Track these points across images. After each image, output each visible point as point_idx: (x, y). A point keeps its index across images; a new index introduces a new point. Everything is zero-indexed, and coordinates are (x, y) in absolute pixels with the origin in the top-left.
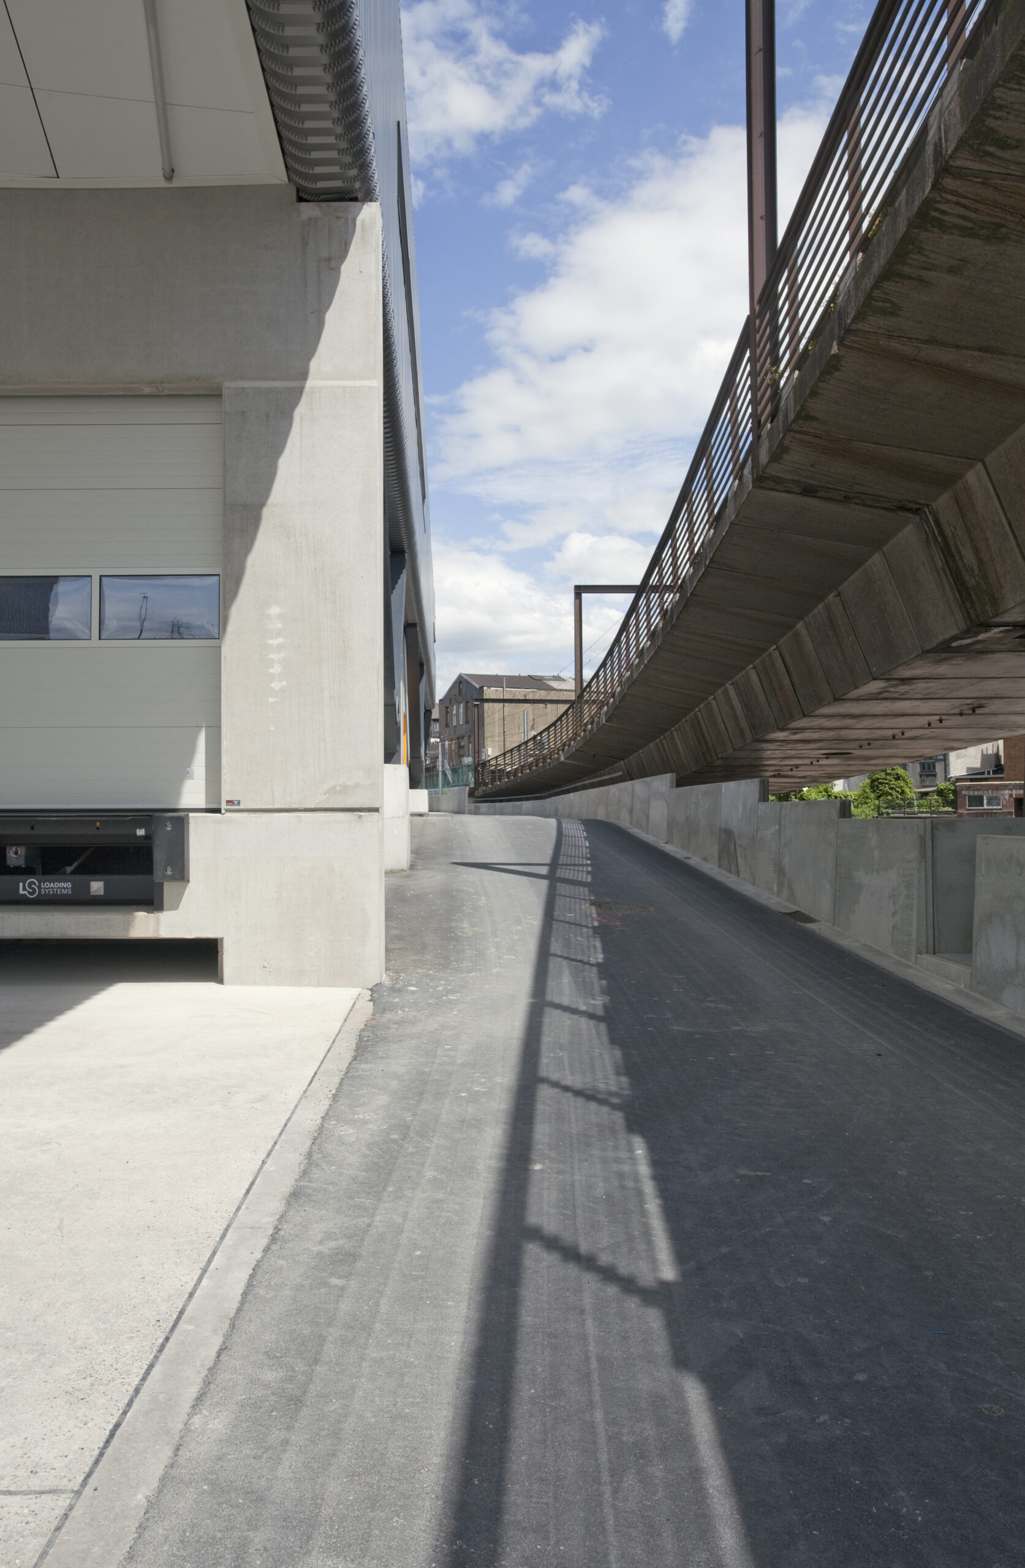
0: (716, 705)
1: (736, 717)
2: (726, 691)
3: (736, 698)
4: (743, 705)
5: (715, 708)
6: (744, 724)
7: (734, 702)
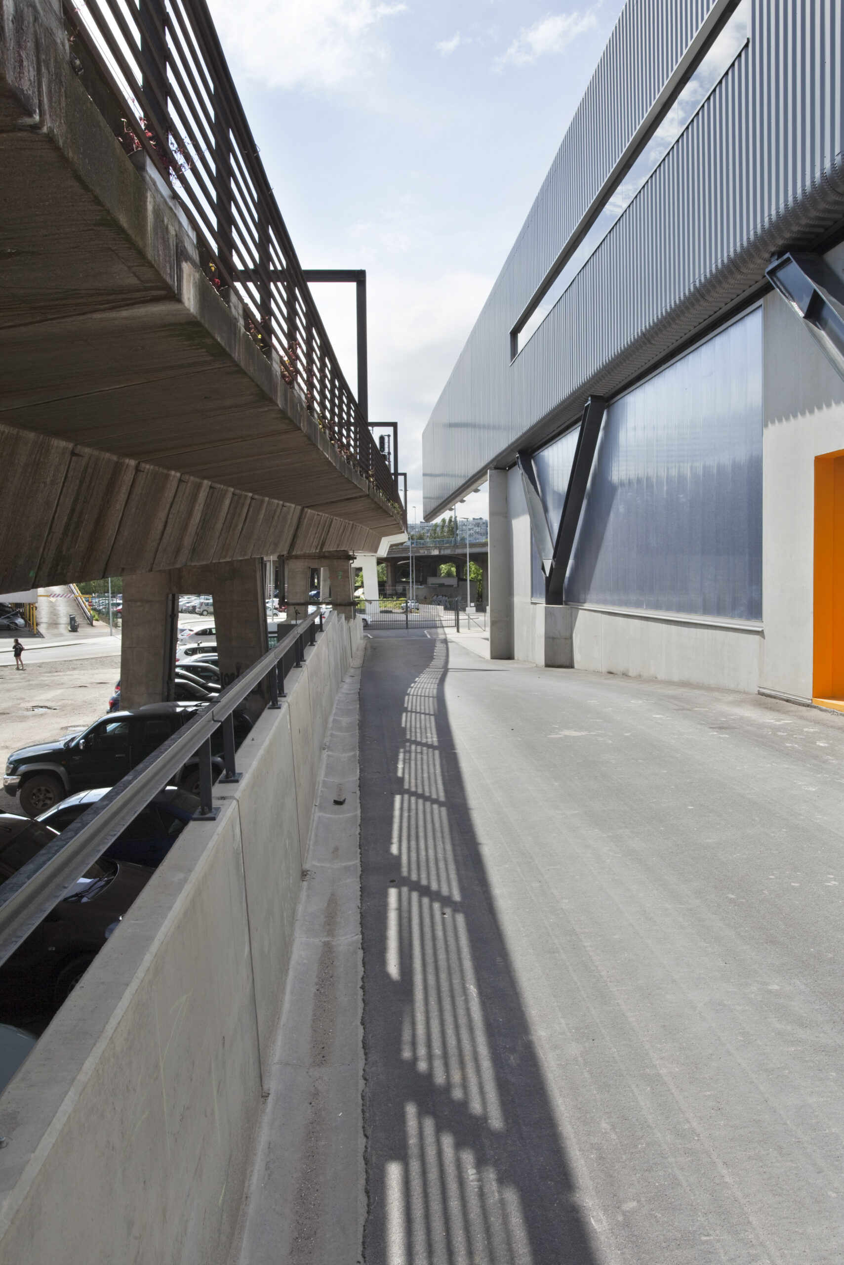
0: (173, 491)
1: (185, 527)
2: (198, 487)
3: (202, 505)
4: (203, 518)
5: (169, 493)
6: (188, 542)
7: (197, 507)
